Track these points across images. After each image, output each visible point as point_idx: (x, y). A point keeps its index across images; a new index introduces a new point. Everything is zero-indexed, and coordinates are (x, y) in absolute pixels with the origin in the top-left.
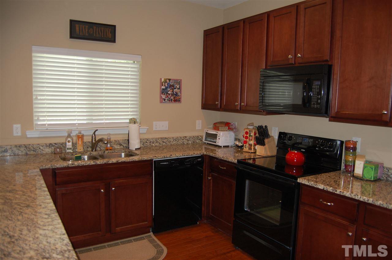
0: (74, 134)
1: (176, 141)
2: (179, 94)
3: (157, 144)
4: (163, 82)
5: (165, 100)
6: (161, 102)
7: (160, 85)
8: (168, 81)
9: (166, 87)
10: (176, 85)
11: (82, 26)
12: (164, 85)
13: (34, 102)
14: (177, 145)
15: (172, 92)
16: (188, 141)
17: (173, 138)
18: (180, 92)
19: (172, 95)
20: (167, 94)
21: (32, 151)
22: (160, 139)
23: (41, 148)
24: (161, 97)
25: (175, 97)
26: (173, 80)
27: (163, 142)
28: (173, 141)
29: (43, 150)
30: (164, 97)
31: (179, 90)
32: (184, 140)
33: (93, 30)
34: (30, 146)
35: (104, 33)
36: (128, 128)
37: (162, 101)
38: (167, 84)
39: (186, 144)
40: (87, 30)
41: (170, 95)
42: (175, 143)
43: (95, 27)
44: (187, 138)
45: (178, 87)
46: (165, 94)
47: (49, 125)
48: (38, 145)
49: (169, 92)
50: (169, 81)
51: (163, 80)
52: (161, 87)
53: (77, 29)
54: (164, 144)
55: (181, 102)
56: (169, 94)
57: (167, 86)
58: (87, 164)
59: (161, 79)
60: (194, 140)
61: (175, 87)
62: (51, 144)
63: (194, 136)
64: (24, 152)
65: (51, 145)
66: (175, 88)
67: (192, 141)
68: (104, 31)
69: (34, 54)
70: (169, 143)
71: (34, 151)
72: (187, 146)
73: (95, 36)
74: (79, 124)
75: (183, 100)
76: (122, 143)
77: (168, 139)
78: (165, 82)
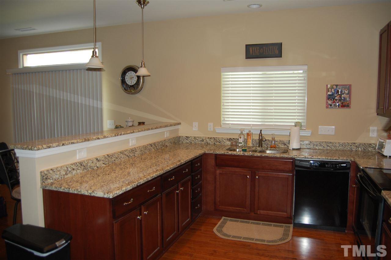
0: (245, 132)
1: (342, 146)
2: (348, 99)
3: (320, 148)
4: (329, 88)
5: (331, 105)
6: (327, 107)
7: (326, 91)
8: (335, 87)
9: (332, 93)
10: (344, 90)
11: (254, 48)
12: (330, 91)
13: (222, 107)
14: (343, 150)
15: (340, 97)
16: (357, 148)
17: (339, 143)
18: (350, 97)
19: (340, 100)
20: (334, 99)
21: (218, 143)
22: (324, 143)
23: (224, 140)
24: (327, 102)
25: (343, 103)
26: (340, 85)
27: (328, 146)
28: (338, 146)
29: (225, 143)
30: (330, 102)
31: (348, 95)
32: (353, 147)
33: (263, 50)
34: (217, 139)
35: (272, 50)
36: (290, 130)
37: (329, 106)
38: (334, 90)
39: (355, 151)
40: (258, 51)
41: (338, 101)
42: (341, 148)
43: (264, 47)
44: (356, 145)
45: (347, 92)
46: (331, 100)
47: (231, 124)
48: (222, 139)
49: (336, 98)
50: (337, 87)
51: (329, 86)
52: (327, 93)
53: (251, 51)
54: (329, 148)
55: (350, 108)
56: (336, 100)
57: (334, 92)
58: (237, 154)
59: (327, 86)
60: (365, 147)
61: (343, 92)
62: (230, 138)
63: (365, 143)
64: (213, 142)
65: (230, 140)
66: (343, 94)
67: (362, 148)
68: (272, 49)
69: (222, 74)
70: (334, 148)
71: (219, 142)
72: (356, 153)
73: (264, 54)
74: (253, 125)
75: (352, 105)
76: (286, 143)
77: (333, 144)
78: (332, 87)
